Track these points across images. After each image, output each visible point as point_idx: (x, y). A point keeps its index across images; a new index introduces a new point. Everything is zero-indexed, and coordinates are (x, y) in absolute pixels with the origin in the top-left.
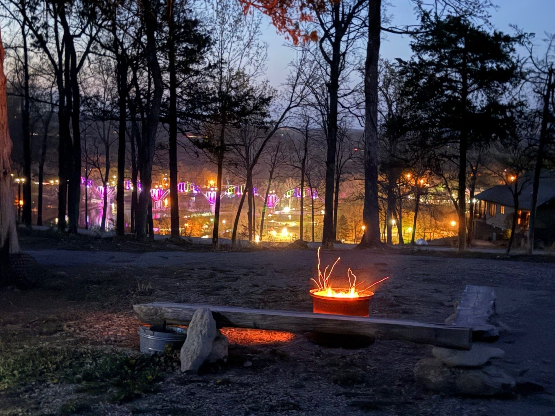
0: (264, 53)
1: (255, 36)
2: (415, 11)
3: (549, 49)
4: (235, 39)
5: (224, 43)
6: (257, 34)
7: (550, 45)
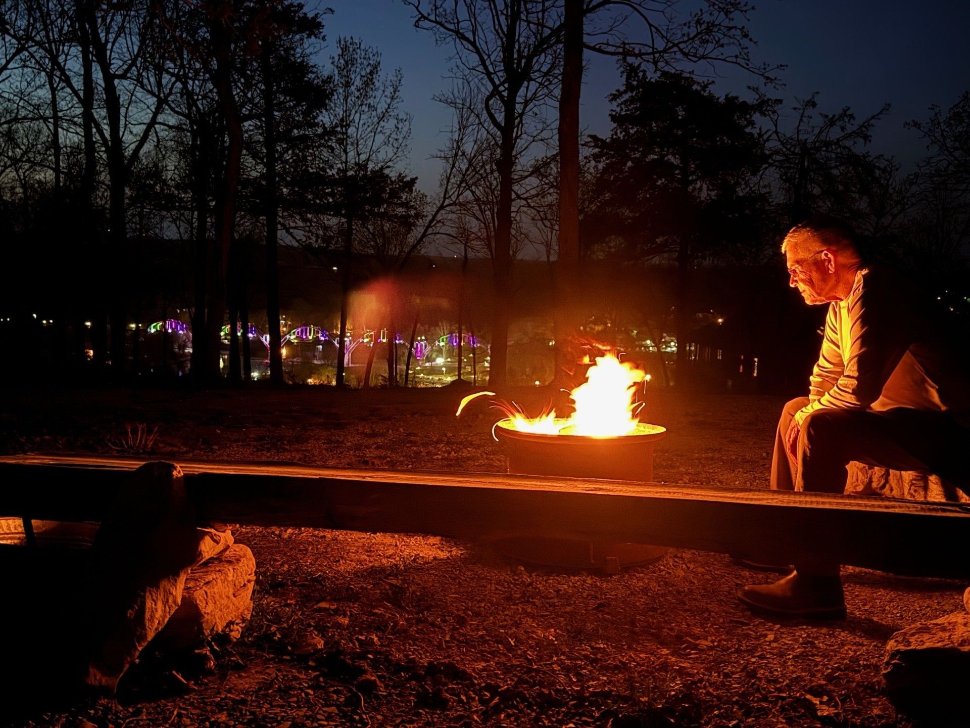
0: (406, 129)
1: (393, 103)
2: (619, 65)
3: (801, 120)
4: (365, 108)
5: (350, 114)
6: (396, 101)
7: (802, 116)
